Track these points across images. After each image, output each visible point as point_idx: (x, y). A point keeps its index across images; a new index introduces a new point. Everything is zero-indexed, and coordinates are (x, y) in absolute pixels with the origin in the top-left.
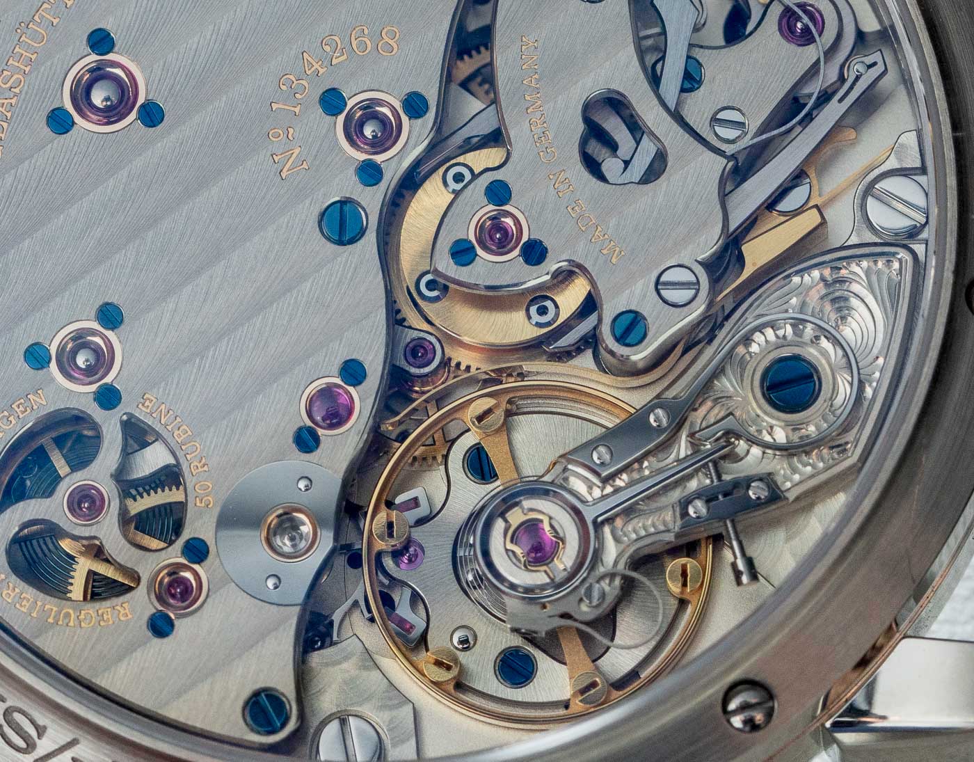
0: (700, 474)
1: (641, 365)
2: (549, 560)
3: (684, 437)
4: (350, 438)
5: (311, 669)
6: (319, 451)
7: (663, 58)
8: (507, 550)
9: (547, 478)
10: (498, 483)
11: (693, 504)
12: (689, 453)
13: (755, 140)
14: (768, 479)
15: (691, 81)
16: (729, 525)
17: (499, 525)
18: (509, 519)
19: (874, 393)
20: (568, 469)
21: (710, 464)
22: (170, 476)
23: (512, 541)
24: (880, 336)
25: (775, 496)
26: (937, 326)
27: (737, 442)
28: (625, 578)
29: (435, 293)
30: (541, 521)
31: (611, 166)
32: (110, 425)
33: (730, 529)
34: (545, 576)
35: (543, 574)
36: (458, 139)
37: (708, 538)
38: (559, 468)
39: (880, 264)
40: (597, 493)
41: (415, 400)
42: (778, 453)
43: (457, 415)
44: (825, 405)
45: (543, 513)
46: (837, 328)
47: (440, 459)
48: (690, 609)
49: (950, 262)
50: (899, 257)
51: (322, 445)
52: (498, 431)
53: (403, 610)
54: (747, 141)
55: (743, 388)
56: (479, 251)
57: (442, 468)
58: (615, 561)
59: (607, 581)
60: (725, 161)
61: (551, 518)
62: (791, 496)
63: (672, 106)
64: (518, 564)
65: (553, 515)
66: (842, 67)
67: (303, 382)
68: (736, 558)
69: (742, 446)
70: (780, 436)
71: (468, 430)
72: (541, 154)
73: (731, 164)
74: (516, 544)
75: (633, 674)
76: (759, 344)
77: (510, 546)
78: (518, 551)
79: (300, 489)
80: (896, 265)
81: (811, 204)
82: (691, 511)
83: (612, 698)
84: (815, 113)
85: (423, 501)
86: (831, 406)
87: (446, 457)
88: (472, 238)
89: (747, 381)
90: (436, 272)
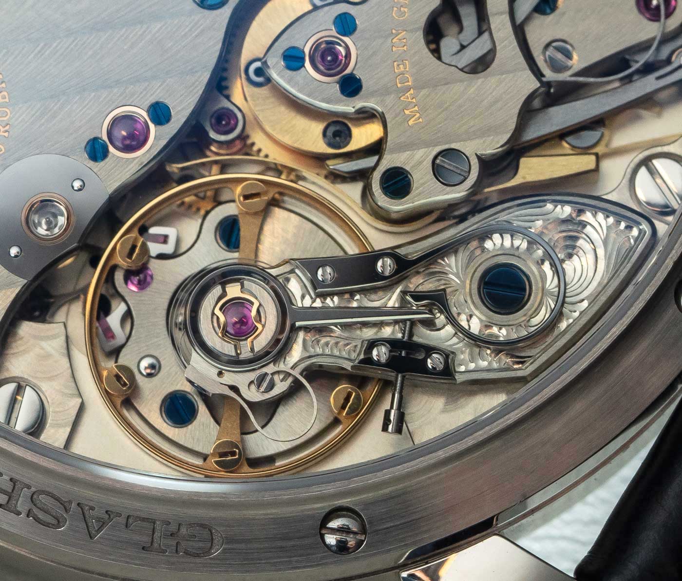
0: (397, 327)
1: (394, 216)
2: (243, 338)
3: (398, 290)
4: (132, 165)
5: (15, 334)
6: (102, 163)
8: (213, 314)
9: (274, 272)
10: (236, 255)
11: (379, 348)
12: (397, 305)
13: (573, 79)
14: (448, 356)
16: (399, 378)
17: (217, 291)
18: (227, 289)
19: (566, 328)
20: (295, 272)
21: (408, 323)
23: (221, 309)
24: (595, 284)
25: (448, 372)
26: (640, 299)
27: (438, 315)
28: (296, 381)
29: (260, 80)
30: (252, 303)
31: (449, 44)
33: (399, 382)
34: (233, 350)
35: (233, 346)
37: (379, 380)
38: (287, 268)
39: (623, 225)
40: (307, 302)
41: (207, 157)
42: (466, 339)
43: (230, 185)
44: (524, 318)
45: (256, 298)
46: (562, 261)
47: (202, 212)
48: (339, 429)
49: (676, 252)
50: (641, 227)
51: (107, 160)
52: (256, 214)
53: (114, 320)
54: (565, 76)
55: (465, 274)
56: (307, 64)
57: (200, 221)
58: (296, 363)
59: (281, 377)
60: (539, 85)
61: (260, 305)
62: (460, 378)
63: (519, 20)
64: (217, 329)
65: (262, 303)
66: (673, 52)
67: (116, 103)
68: (392, 407)
69: (441, 319)
70: (475, 327)
71: (233, 201)
72: (395, 9)
73: (543, 89)
74: (223, 313)
75: (270, 460)
76: (495, 244)
77: (217, 311)
78: (222, 319)
79: (73, 187)
80: (635, 232)
81: (594, 151)
82: (375, 352)
83: (243, 471)
84: (635, 77)
85: (172, 241)
86: (529, 320)
87: (207, 213)
88: (307, 51)
89: (471, 270)
90: (265, 63)
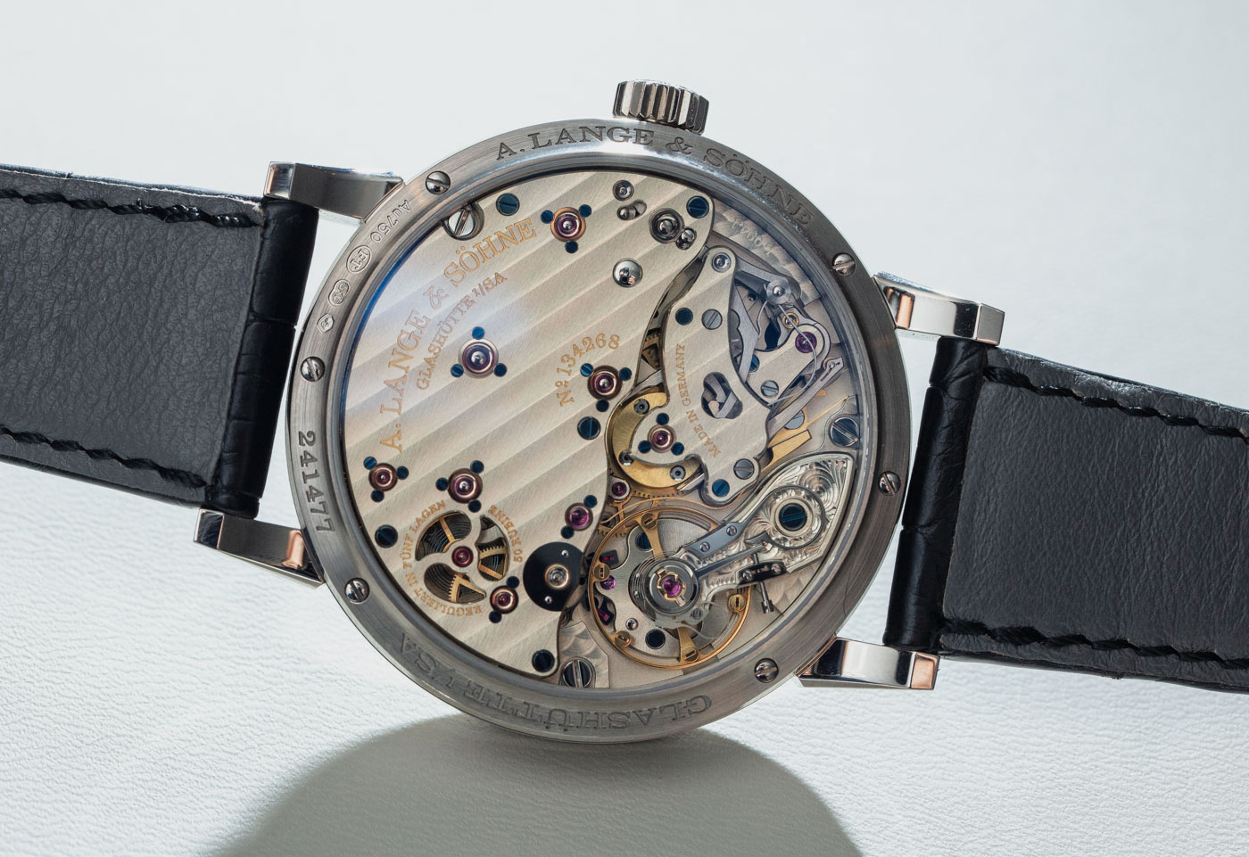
3: (742, 541)
6: (573, 538)
7: (741, 354)
11: (746, 572)
13: (782, 398)
14: (780, 563)
15: (754, 365)
16: (761, 583)
21: (754, 554)
22: (500, 542)
25: (783, 571)
27: (767, 544)
31: (714, 407)
32: (474, 518)
36: (644, 385)
44: (808, 529)
58: (707, 597)
60: (767, 407)
62: (790, 571)
63: (744, 379)
68: (763, 600)
69: (769, 546)
73: (770, 410)
81: (805, 427)
82: (744, 575)
86: (811, 530)
88: (649, 440)
89: (773, 515)
